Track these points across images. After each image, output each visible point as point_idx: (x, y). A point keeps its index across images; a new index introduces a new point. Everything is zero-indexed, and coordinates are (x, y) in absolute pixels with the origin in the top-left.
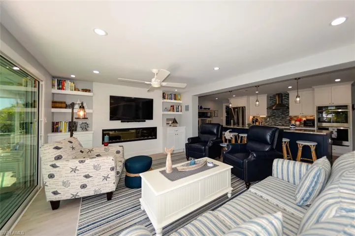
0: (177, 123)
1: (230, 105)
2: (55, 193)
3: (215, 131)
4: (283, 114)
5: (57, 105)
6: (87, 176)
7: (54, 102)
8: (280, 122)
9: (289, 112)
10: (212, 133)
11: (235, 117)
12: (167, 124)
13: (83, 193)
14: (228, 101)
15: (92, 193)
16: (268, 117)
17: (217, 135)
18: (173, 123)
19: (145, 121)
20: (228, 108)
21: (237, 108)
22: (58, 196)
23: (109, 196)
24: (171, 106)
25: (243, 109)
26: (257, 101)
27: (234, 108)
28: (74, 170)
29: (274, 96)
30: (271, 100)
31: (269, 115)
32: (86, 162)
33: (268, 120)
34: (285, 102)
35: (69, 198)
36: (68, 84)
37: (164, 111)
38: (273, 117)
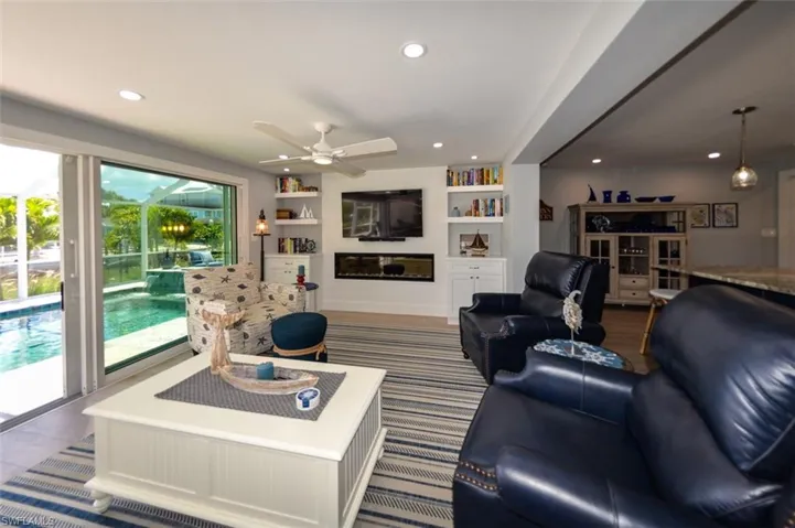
0: (482, 245)
5: (283, 214)
7: (278, 211)
18: (474, 245)
19: (404, 240)
24: (471, 202)
36: (291, 183)
37: (451, 214)
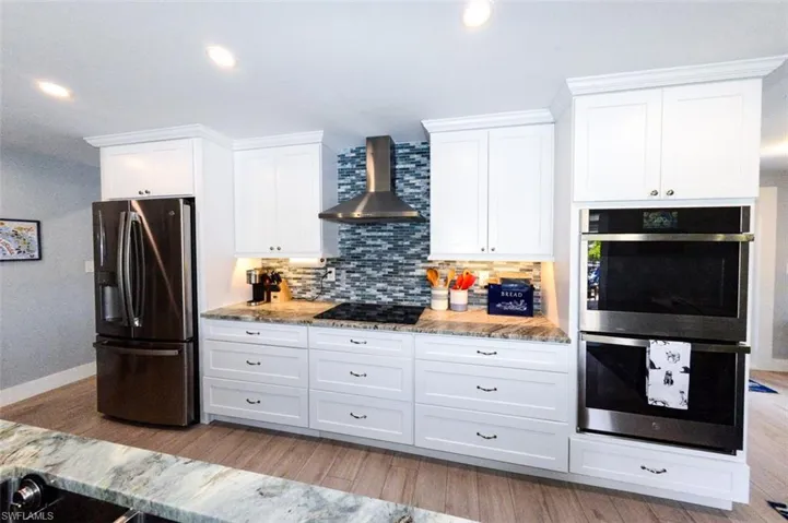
4: (396, 249)
8: (384, 291)
9: (427, 238)
29: (359, 154)
30: (343, 174)
31: (338, 254)
33: (331, 277)
34: (408, 190)
38: (353, 265)
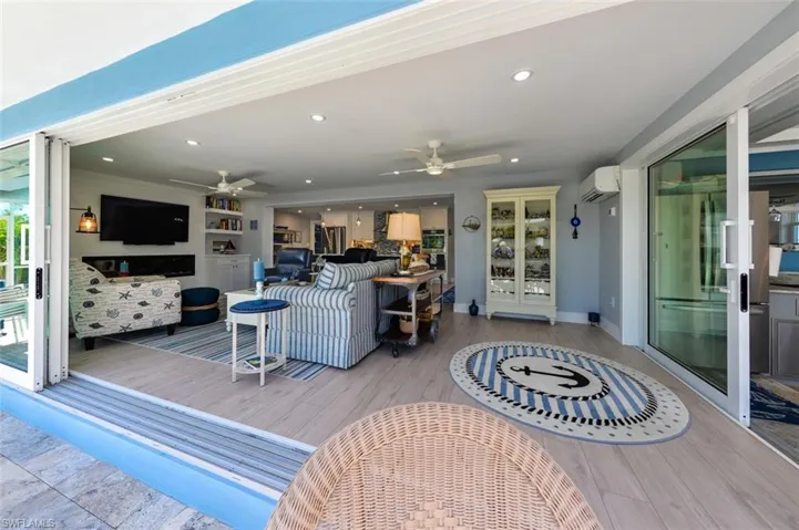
0: (234, 248)
1: (323, 224)
2: (95, 326)
3: (302, 258)
6: (143, 304)
10: (297, 262)
11: (330, 242)
12: (215, 250)
13: (137, 325)
14: (319, 218)
15: (150, 325)
16: (376, 242)
17: (305, 263)
18: (228, 248)
20: (318, 228)
21: (333, 228)
22: (100, 329)
23: (170, 330)
24: (222, 220)
25: (343, 229)
26: (358, 220)
27: (329, 229)
28: (125, 296)
30: (379, 219)
32: (143, 285)
35: (117, 331)
37: (208, 227)
